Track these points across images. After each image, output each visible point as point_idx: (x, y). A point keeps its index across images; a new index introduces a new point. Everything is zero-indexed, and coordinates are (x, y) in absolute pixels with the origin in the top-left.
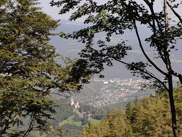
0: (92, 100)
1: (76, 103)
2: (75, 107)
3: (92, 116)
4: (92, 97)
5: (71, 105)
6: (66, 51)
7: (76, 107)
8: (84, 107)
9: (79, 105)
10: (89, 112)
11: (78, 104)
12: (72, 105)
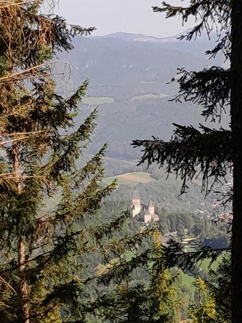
0: (201, 212)
1: (147, 208)
2: (146, 221)
3: (193, 241)
4: (201, 204)
5: (134, 216)
6: (133, 99)
7: (147, 218)
8: (170, 217)
9: (156, 213)
10: (186, 230)
11: (152, 210)
12: (136, 216)
